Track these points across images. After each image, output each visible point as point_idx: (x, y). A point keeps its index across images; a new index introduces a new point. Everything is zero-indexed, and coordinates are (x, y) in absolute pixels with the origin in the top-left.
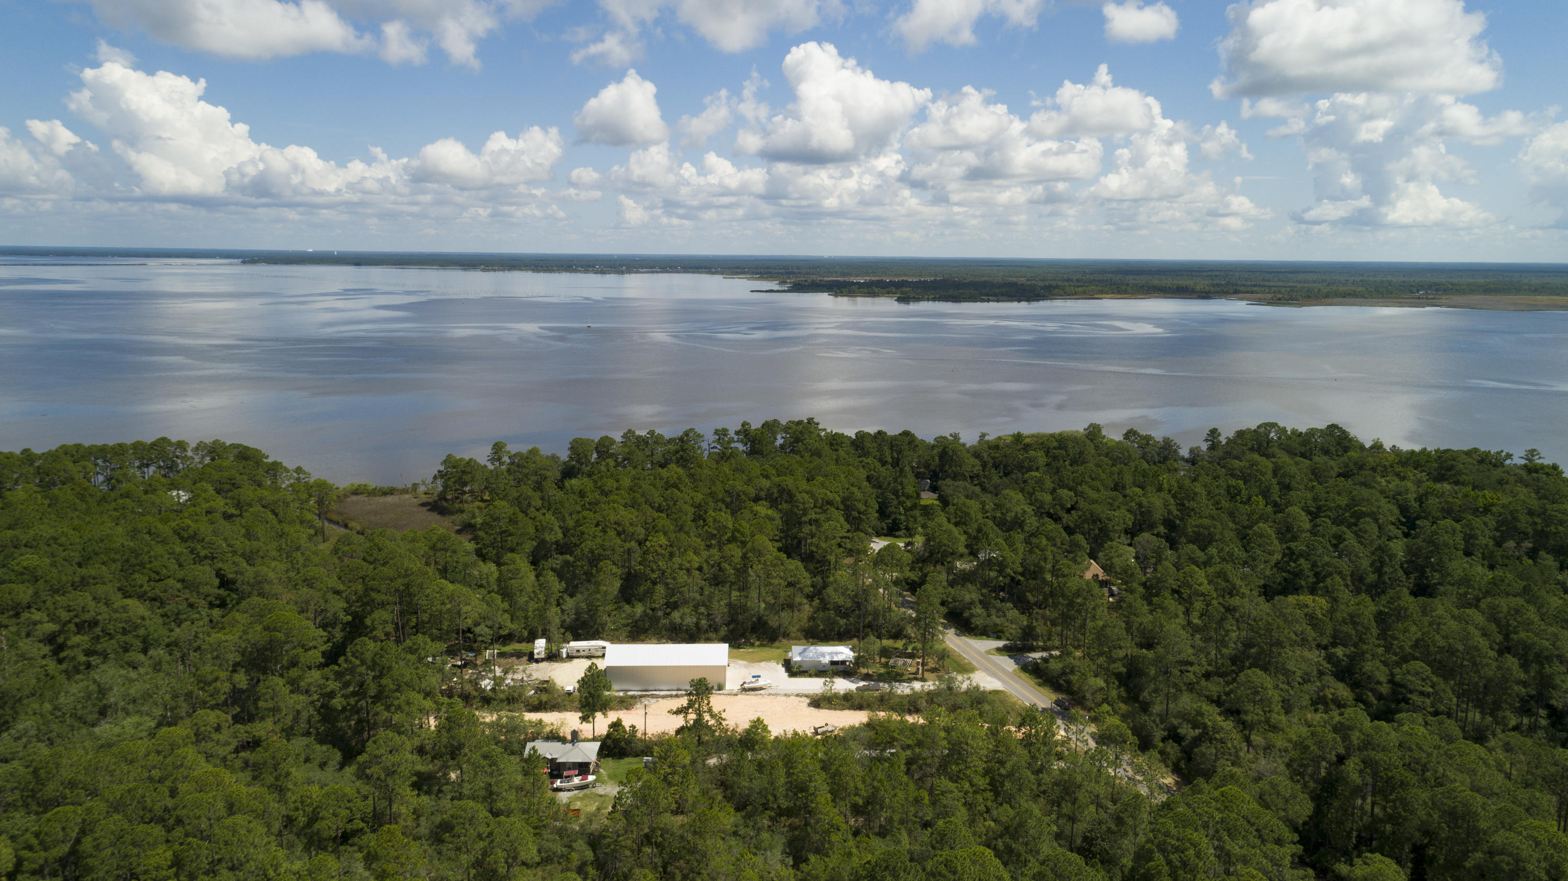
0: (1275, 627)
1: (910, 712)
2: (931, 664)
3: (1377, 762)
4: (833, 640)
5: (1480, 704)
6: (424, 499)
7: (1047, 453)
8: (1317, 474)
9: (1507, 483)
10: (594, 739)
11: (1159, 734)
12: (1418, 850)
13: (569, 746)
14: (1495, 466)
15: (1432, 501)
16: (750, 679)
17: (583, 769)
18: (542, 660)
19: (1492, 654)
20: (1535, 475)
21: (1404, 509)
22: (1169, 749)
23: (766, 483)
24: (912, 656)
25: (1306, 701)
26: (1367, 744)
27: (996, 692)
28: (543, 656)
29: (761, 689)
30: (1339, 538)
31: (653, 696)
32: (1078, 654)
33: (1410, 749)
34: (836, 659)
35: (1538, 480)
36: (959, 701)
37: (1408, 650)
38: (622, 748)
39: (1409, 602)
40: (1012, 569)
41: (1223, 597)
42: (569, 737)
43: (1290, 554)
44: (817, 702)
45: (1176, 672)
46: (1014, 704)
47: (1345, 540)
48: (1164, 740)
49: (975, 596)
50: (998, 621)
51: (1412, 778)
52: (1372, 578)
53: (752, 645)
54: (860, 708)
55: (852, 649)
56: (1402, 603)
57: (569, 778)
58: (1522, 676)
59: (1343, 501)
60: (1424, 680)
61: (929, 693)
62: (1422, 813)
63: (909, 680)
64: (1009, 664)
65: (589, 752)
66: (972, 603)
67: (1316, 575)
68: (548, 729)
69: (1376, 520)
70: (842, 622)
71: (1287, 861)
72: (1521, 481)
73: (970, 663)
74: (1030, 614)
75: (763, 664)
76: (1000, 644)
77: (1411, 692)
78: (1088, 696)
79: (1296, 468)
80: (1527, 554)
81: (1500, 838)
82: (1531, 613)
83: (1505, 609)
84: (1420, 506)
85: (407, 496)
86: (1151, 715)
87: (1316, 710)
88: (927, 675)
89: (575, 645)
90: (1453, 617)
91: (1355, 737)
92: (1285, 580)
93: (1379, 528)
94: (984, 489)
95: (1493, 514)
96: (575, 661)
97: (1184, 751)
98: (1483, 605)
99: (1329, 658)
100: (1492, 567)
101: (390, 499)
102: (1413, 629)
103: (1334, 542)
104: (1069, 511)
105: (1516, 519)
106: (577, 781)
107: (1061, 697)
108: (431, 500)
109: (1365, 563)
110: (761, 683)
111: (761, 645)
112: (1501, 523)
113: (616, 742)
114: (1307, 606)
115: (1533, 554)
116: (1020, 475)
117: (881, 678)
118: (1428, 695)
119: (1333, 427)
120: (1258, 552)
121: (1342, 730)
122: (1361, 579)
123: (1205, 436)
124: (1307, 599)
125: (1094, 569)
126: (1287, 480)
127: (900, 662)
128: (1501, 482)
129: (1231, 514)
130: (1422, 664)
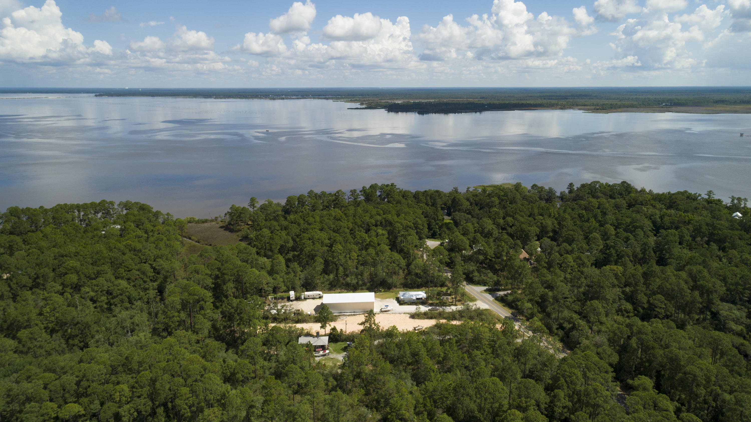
0: (601, 281)
1: (452, 320)
2: (458, 298)
3: (643, 339)
4: (415, 288)
5: (684, 311)
6: (221, 224)
7: (499, 198)
8: (617, 207)
9: (699, 209)
10: (325, 335)
11: (555, 327)
12: (658, 372)
13: (316, 338)
14: (694, 200)
15: (667, 219)
16: (384, 307)
17: (323, 348)
18: (294, 300)
19: (689, 291)
20: (711, 205)
21: (654, 223)
22: (559, 333)
23: (379, 218)
24: (450, 295)
25: (614, 311)
26: (640, 332)
27: (486, 310)
28: (294, 298)
29: (389, 311)
30: (627, 239)
31: (344, 315)
32: (520, 292)
33: (656, 334)
34: (418, 297)
35: (712, 207)
36: (473, 314)
37: (656, 289)
38: (336, 338)
39: (657, 268)
40: (490, 256)
41: (580, 267)
42: (315, 334)
43: (607, 247)
44: (413, 316)
45: (562, 301)
46: (495, 315)
47: (629, 240)
48: (557, 329)
49: (474, 268)
50: (485, 278)
51: (657, 346)
52: (640, 256)
53: (381, 291)
54: (431, 318)
55: (425, 293)
56: (653, 269)
57: (319, 352)
58: (700, 300)
59: (629, 220)
60: (661, 302)
61: (459, 311)
62: (660, 359)
63: (450, 306)
64: (490, 297)
65: (324, 341)
66: (473, 271)
67: (618, 255)
68: (306, 331)
69: (642, 229)
70: (419, 280)
71: (610, 380)
72: (704, 207)
73: (474, 297)
74: (498, 274)
75: (387, 300)
76: (485, 288)
77: (656, 307)
78: (525, 311)
79: (608, 204)
80: (705, 242)
81: (688, 369)
82: (705, 273)
83: (695, 270)
84: (661, 220)
85: (213, 223)
86: (551, 319)
87: (618, 315)
88: (457, 303)
89: (307, 293)
90: (674, 275)
91: (635, 328)
92: (605, 257)
93: (644, 232)
94: (473, 216)
95: (692, 224)
96: (308, 300)
97: (566, 333)
98: (686, 269)
99: (623, 292)
100: (690, 249)
101: (206, 225)
102: (658, 280)
103: (625, 240)
104: (511, 227)
105: (701, 228)
106: (321, 353)
107: (513, 311)
108: (224, 225)
109: (638, 250)
110: (389, 308)
111: (384, 291)
112: (695, 230)
113: (334, 336)
114: (614, 270)
115: (708, 243)
116: (488, 209)
117: (437, 305)
118: (663, 308)
119: (624, 183)
120: (594, 246)
121: (629, 326)
122: (636, 256)
123: (567, 186)
124: (615, 267)
125: (524, 255)
126: (605, 211)
127: (445, 297)
128: (696, 208)
129: (581, 227)
130: (661, 296)
